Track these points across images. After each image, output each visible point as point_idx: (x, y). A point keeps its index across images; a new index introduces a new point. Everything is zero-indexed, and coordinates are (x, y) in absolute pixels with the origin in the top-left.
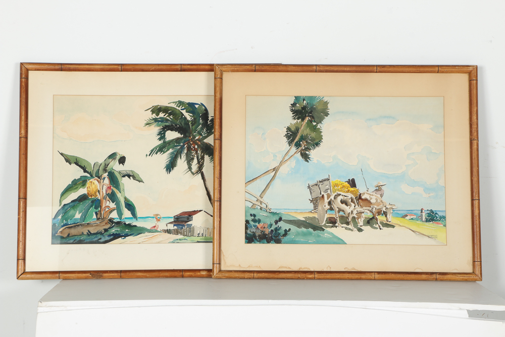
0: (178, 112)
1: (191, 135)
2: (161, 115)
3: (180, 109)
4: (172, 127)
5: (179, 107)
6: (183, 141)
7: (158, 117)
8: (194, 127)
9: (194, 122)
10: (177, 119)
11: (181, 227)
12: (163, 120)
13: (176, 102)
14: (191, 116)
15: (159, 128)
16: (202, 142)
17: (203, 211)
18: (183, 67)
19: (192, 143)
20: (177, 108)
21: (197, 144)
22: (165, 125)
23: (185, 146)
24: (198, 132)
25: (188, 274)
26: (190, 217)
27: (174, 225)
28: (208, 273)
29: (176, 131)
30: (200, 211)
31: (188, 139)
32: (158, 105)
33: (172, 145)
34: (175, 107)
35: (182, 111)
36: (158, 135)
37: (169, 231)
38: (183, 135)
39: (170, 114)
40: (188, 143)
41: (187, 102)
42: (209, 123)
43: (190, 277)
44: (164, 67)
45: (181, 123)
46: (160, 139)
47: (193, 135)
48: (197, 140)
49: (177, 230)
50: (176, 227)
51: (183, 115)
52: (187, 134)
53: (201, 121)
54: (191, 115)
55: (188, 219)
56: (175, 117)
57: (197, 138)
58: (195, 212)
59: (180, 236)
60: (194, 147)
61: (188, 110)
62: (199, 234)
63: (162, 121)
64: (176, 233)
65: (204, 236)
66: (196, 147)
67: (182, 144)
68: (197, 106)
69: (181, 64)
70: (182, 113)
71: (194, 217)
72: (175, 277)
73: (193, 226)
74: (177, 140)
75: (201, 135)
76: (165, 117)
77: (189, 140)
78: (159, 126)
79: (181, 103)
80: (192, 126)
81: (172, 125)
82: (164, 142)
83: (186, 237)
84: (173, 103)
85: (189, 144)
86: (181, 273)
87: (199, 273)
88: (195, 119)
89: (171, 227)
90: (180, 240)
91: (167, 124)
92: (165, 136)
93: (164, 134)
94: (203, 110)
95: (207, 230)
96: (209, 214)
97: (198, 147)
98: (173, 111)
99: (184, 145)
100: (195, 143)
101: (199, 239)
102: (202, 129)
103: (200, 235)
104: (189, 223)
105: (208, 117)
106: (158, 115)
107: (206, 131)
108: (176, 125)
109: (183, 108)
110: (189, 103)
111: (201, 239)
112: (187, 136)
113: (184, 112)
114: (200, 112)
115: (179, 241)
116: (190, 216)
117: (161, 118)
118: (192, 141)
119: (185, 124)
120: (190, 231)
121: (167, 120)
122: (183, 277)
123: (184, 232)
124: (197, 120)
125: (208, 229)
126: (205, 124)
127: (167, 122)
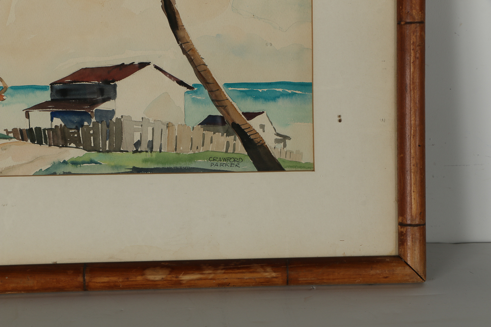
11: (76, 119)
17: (151, 66)
25: (104, 279)
26: (107, 88)
27: (53, 115)
28: (172, 277)
30: (143, 65)
37: (34, 136)
43: (112, 287)
49: (62, 129)
50: (58, 122)
55: (102, 91)
58: (125, 70)
59: (73, 153)
62: (138, 144)
64: (61, 142)
65: (156, 148)
71: (121, 85)
72: (59, 290)
73: (118, 115)
83: (94, 155)
86: (80, 279)
87: (139, 278)
89: (43, 120)
90: (75, 163)
95: (166, 132)
96: (171, 77)
101: (137, 161)
103: (144, 147)
104: (105, 106)
111: (145, 161)
115: (69, 168)
116: (107, 82)
120: (108, 136)
122: (85, 288)
123: (87, 136)
125: (168, 125)
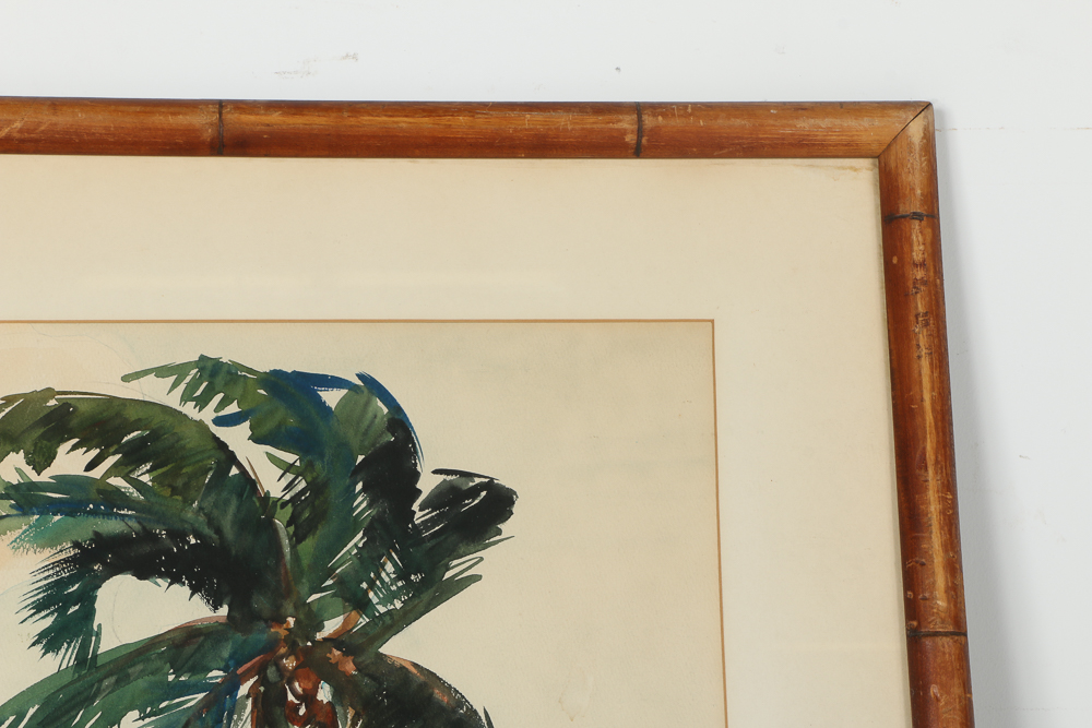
0: (192, 440)
1: (289, 607)
2: (70, 461)
3: (207, 415)
4: (147, 548)
5: (202, 402)
6: (226, 653)
7: (45, 476)
8: (308, 546)
9: (312, 510)
10: (184, 492)
12: (77, 498)
13: (178, 371)
14: (288, 468)
15: (46, 556)
16: (366, 658)
18: (232, 117)
19: (290, 663)
20: (189, 409)
21: (331, 674)
22: (98, 538)
23: (244, 690)
24: (341, 582)
29: (176, 579)
31: (260, 635)
32: (50, 392)
33: (141, 683)
34: (173, 400)
35: (222, 433)
36: (39, 607)
38: (224, 611)
39: (133, 457)
40: (261, 670)
41: (264, 367)
42: (420, 516)
44: (99, 122)
45: (210, 522)
46: (50, 641)
47: (301, 604)
48: (333, 641)
51: (232, 459)
52: (261, 603)
53: (361, 503)
54: (290, 458)
56: (175, 473)
57: (331, 626)
60: (309, 698)
61: (270, 425)
63: (71, 508)
66: (324, 694)
67: (216, 675)
68: (332, 398)
69: (221, 105)
70: (222, 446)
74: (184, 646)
75: (362, 605)
76: (97, 473)
77: (271, 646)
78: (43, 539)
79: (214, 376)
80: (298, 538)
81: (147, 536)
82: (81, 661)
84: (161, 372)
85: (271, 673)
88: (316, 488)
91: (111, 526)
92: (88, 613)
93: (87, 600)
94: (381, 423)
97: (337, 693)
98: (155, 435)
99: (232, 684)
100: (315, 664)
102: (369, 560)
105: (416, 475)
106: (42, 459)
107: (402, 574)
108: (178, 535)
109: (233, 408)
110: (277, 374)
112: (255, 617)
113: (237, 438)
114: (355, 442)
117: (63, 482)
118: (293, 650)
119: (243, 524)
121: (111, 500)
124: (334, 494)
126: (392, 529)
127: (108, 514)
